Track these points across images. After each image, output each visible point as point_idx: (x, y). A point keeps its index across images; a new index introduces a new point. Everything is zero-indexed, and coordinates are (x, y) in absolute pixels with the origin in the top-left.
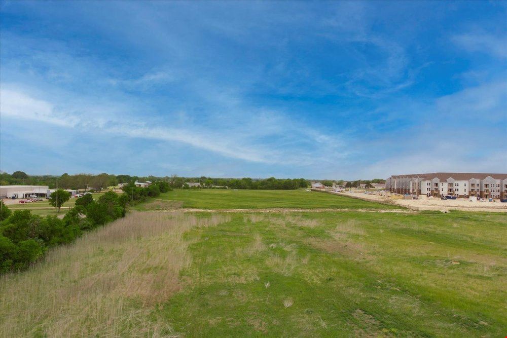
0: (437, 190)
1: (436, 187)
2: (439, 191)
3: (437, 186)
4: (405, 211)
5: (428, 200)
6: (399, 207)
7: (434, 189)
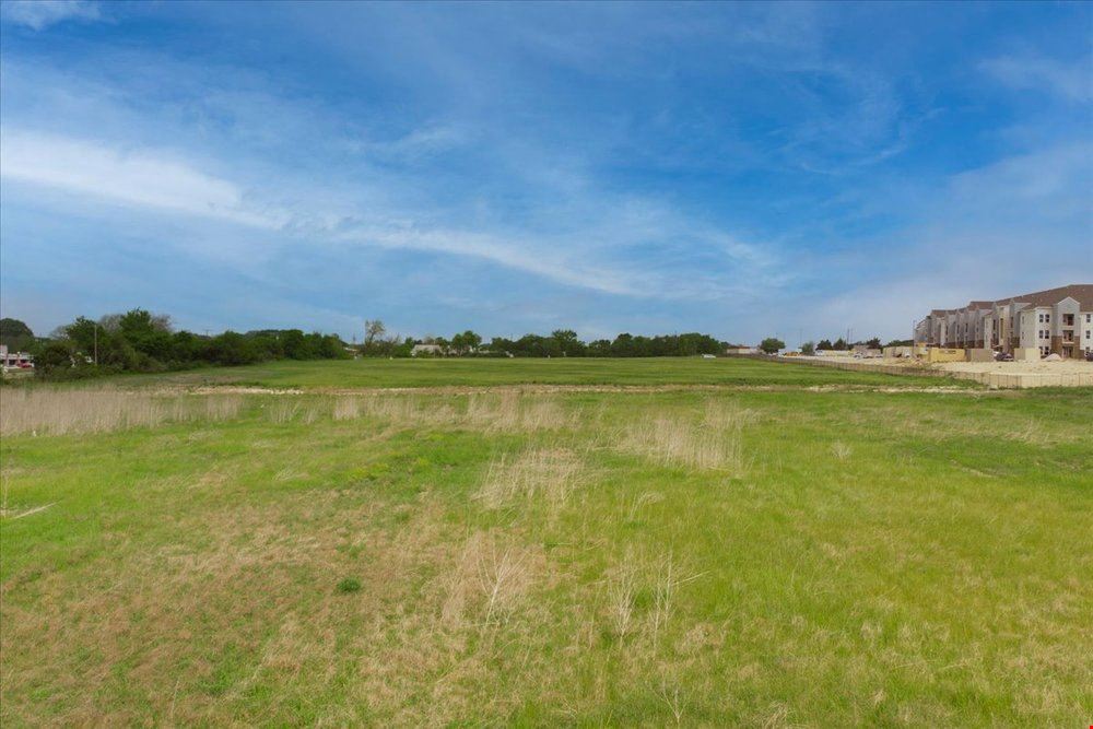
0: (1070, 334)
1: (1068, 328)
2: (1078, 338)
3: (1070, 323)
4: (970, 391)
5: (1047, 364)
6: (951, 379)
7: (1060, 334)
